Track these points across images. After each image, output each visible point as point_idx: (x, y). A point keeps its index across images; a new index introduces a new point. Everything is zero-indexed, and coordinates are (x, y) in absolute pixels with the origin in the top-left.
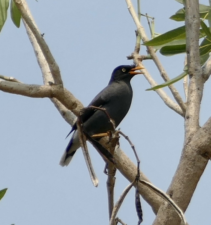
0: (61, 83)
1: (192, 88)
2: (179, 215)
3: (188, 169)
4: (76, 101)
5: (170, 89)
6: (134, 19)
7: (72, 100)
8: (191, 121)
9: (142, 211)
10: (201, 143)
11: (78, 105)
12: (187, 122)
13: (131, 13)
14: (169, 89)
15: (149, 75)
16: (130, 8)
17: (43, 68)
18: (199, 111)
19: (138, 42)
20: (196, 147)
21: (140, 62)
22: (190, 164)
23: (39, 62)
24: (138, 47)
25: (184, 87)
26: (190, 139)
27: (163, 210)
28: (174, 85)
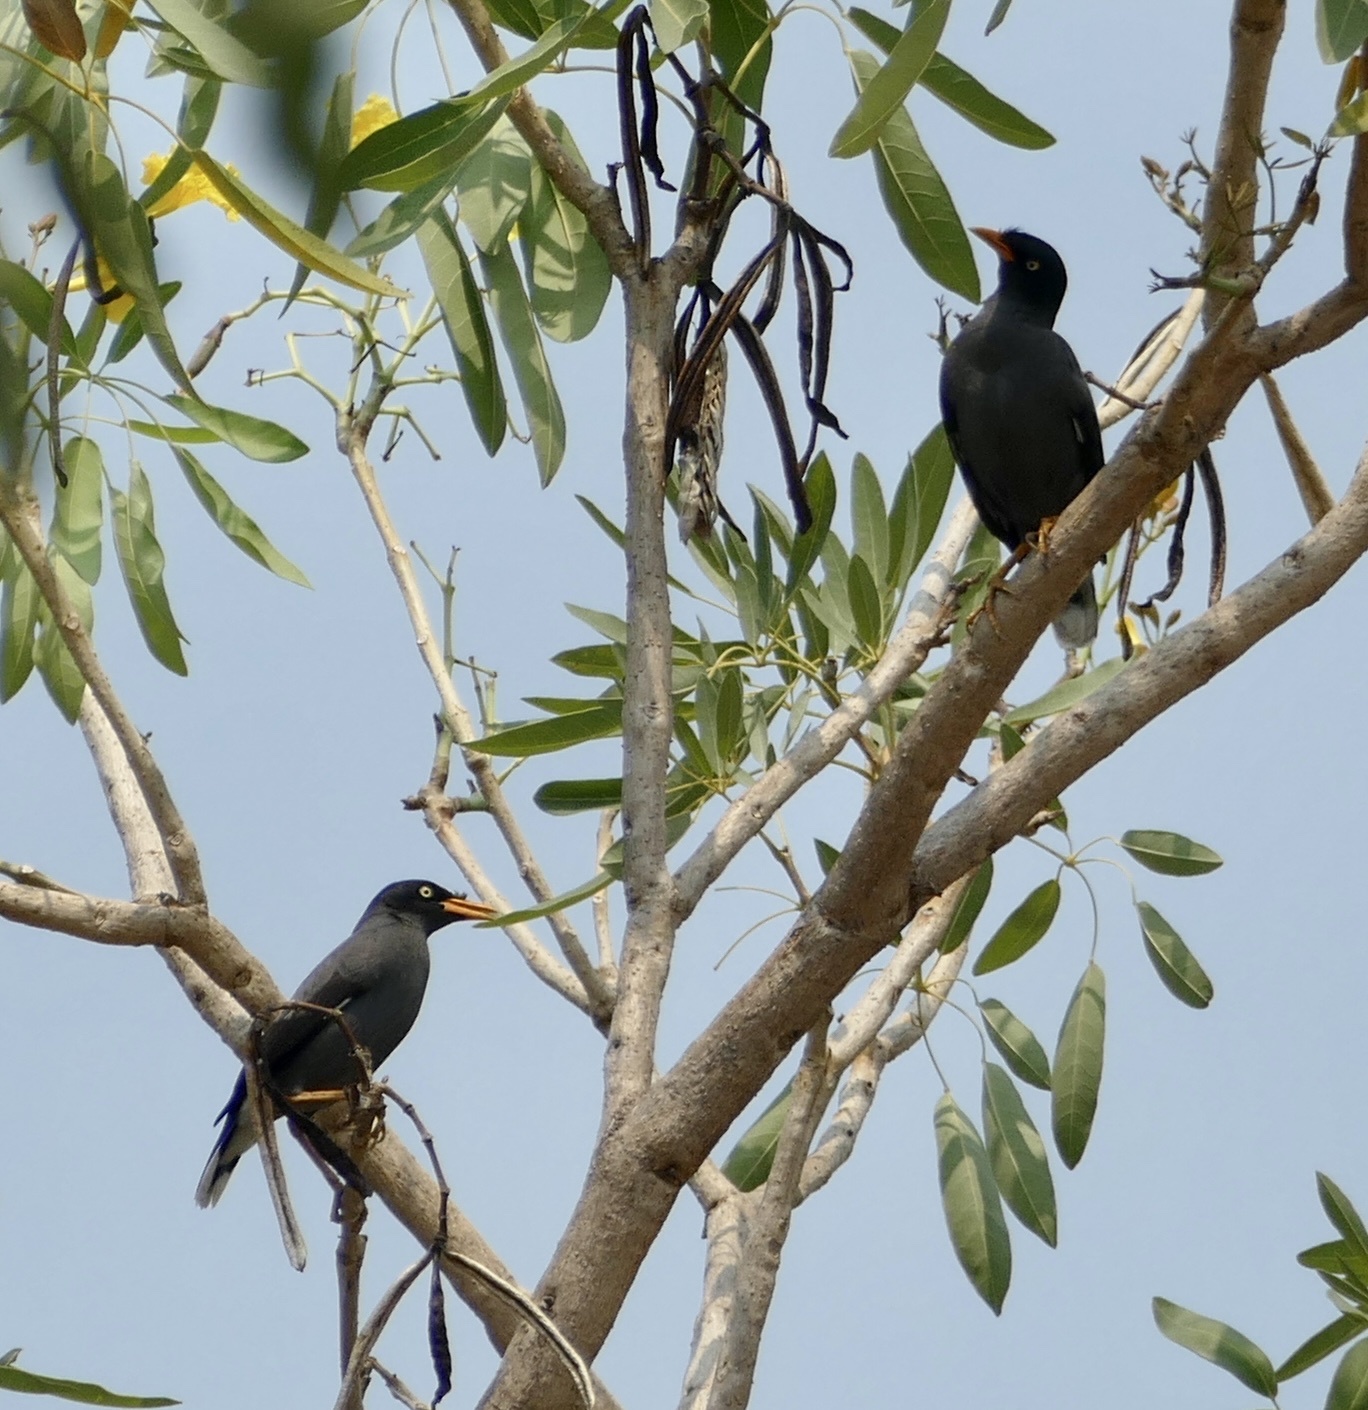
0: (200, 899)
1: (636, 944)
2: (574, 1374)
3: (610, 1218)
4: (246, 961)
6: (436, 681)
7: (235, 957)
8: (627, 1054)
10: (657, 1134)
11: (254, 977)
12: (614, 1059)
13: (429, 659)
14: (549, 927)
15: (478, 868)
16: (425, 643)
17: (128, 836)
18: (654, 1024)
19: (442, 754)
20: (638, 1147)
21: (447, 819)
22: (616, 1202)
23: (115, 816)
24: (441, 771)
25: (595, 916)
26: (620, 1120)
27: (520, 1350)
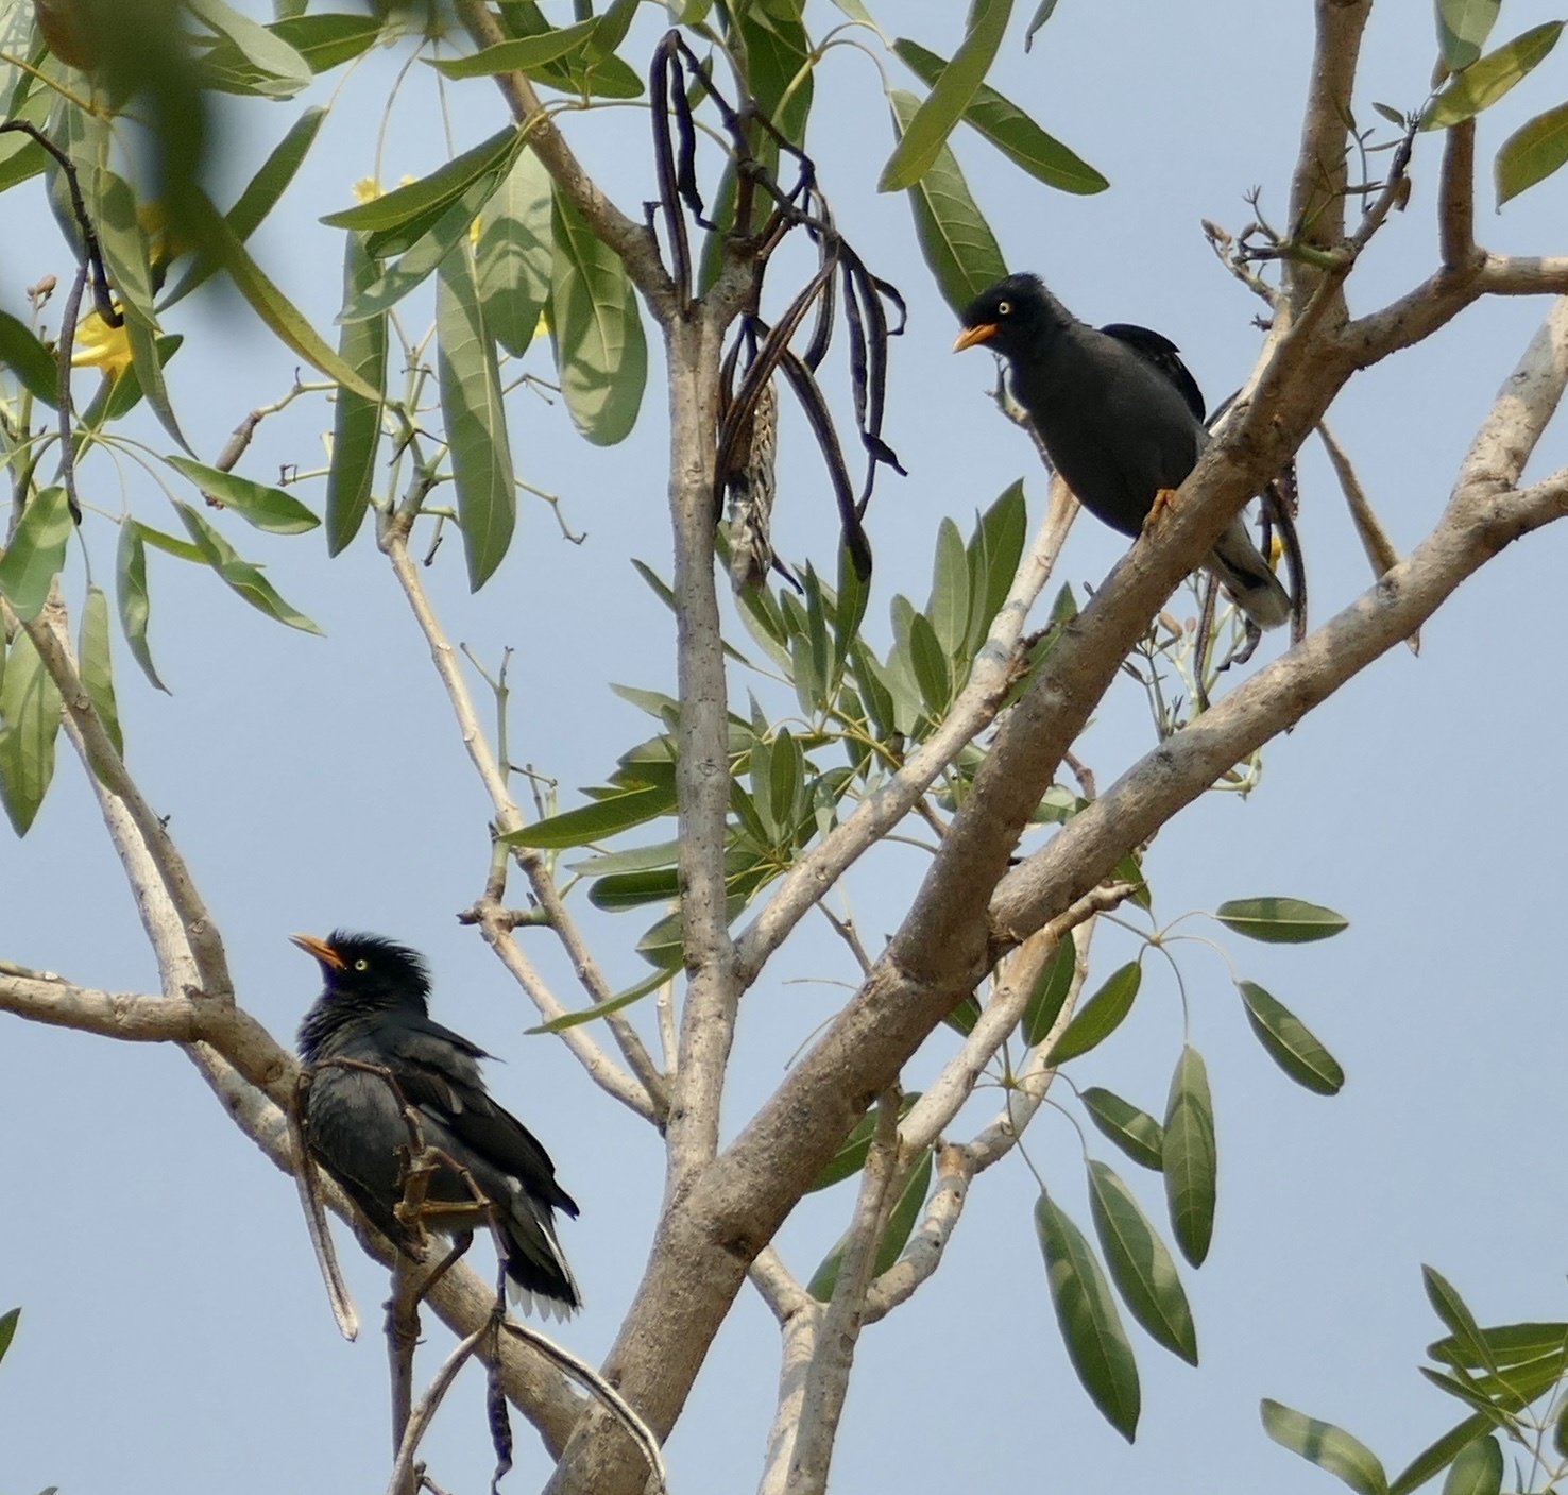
0: (227, 989)
1: (697, 1012)
2: (642, 1446)
3: (677, 1295)
4: (278, 1055)
5: (611, 1023)
6: (484, 778)
7: (265, 1050)
8: (691, 1128)
9: (509, 1431)
10: (724, 1205)
11: (286, 1070)
12: (676, 1130)
13: (477, 756)
14: (607, 1027)
15: (536, 980)
16: (472, 740)
17: (160, 943)
18: (719, 1093)
19: (499, 863)
20: (705, 1218)
21: (504, 931)
22: (683, 1277)
23: (146, 923)
24: (498, 881)
26: (685, 1191)
28: (624, 1013)
